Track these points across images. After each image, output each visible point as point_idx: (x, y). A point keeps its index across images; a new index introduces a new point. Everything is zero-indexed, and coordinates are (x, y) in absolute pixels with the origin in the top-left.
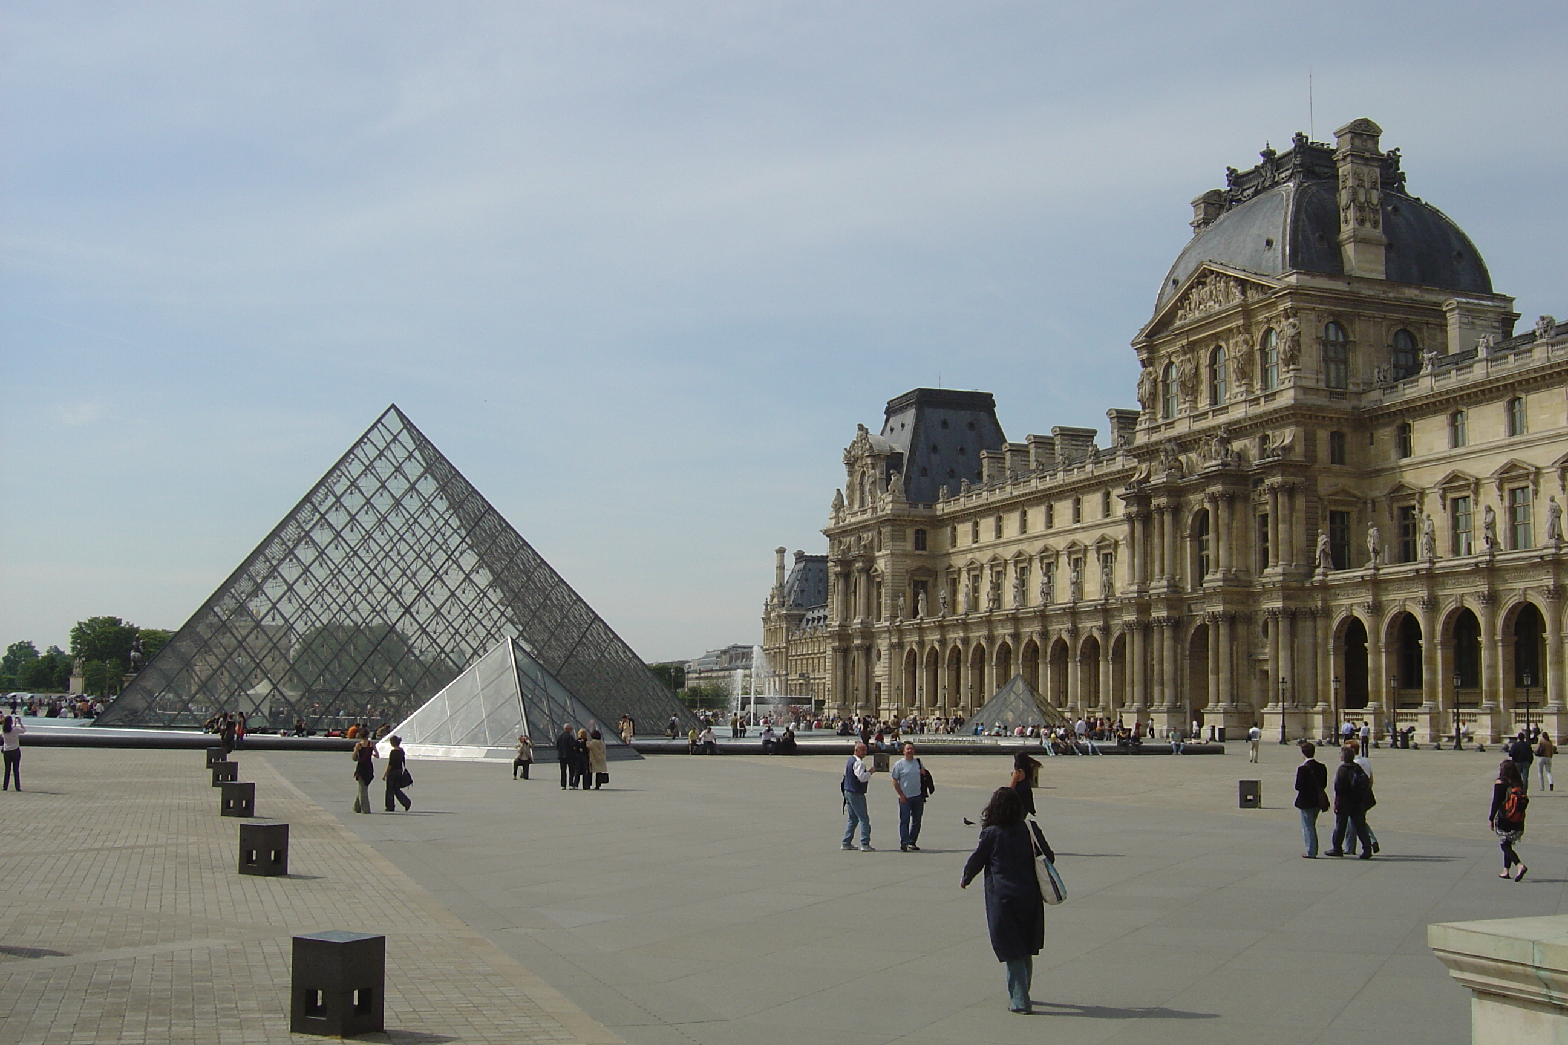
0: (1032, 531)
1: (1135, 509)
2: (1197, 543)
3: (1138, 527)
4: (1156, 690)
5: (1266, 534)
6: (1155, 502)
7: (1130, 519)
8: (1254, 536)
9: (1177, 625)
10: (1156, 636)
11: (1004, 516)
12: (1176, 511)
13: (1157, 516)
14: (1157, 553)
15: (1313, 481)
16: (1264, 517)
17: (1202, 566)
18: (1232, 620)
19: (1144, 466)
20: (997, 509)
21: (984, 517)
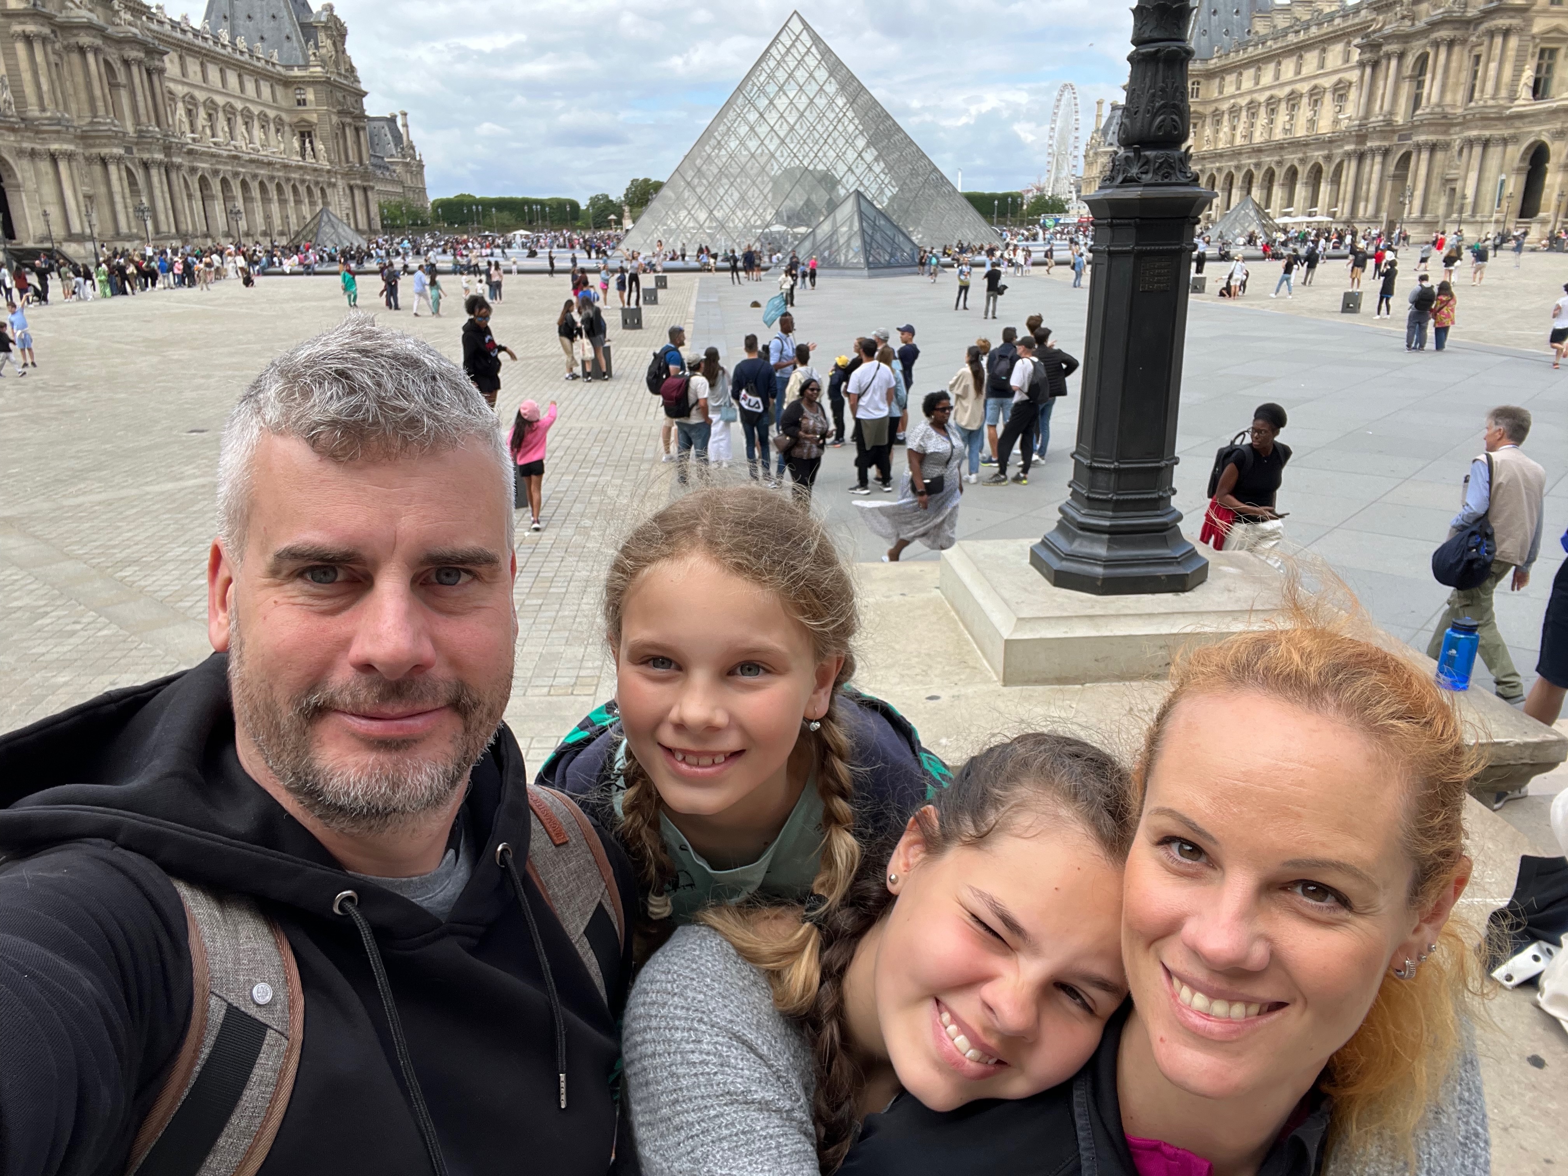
0: (1283, 78)
1: (1367, 56)
2: (1415, 84)
3: (1368, 70)
4: (1362, 205)
5: (1476, 72)
6: (1385, 48)
7: (1362, 65)
8: (1465, 76)
9: (1386, 153)
10: (1368, 162)
11: (1263, 67)
12: (1401, 56)
13: (1384, 62)
14: (1380, 92)
15: (1529, 22)
16: (1478, 57)
17: (1417, 101)
18: (1433, 148)
19: (1381, 18)
20: (1258, 61)
21: (1247, 68)
